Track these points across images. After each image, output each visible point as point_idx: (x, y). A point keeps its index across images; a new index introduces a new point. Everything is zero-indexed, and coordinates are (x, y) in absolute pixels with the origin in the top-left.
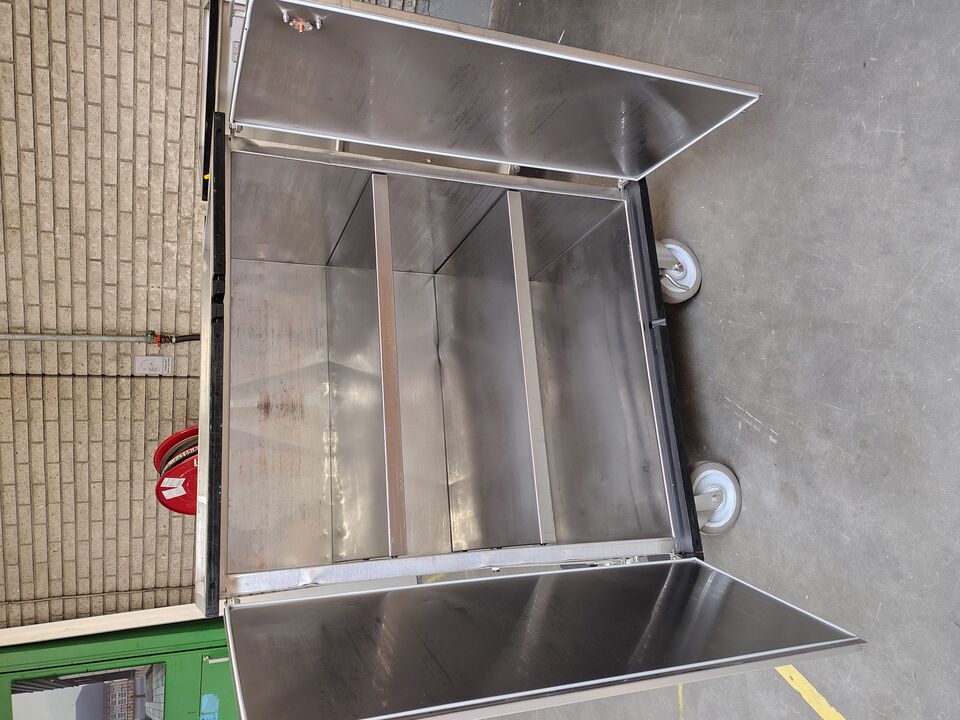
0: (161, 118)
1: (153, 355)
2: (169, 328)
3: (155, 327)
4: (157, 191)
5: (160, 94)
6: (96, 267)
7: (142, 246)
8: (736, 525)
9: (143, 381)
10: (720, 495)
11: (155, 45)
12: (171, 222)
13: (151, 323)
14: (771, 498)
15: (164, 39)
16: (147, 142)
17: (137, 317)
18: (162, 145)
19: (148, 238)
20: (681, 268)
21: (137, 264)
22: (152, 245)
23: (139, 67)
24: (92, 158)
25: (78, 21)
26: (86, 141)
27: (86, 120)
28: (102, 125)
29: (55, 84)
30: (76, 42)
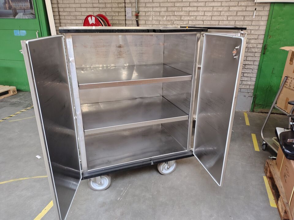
0: (203, 14)
1: (132, 13)
2: (140, 18)
3: (140, 14)
4: (181, 14)
5: (210, 14)
7: (165, 9)
8: (92, 190)
9: (124, 10)
10: (101, 184)
11: (224, 12)
12: (172, 18)
13: (142, 12)
14: (101, 199)
15: (225, 14)
16: (196, 10)
17: (144, 8)
18: (195, 15)
19: (167, 11)
20: (168, 168)
21: (160, 8)
22: (165, 12)
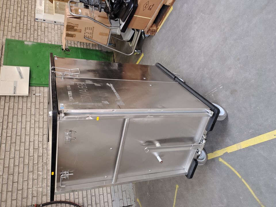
0: (37, 136)
2: (39, 202)
3: (35, 203)
5: (37, 130)
6: (15, 185)
7: (31, 174)
11: (36, 119)
12: (40, 165)
15: (38, 117)
17: (28, 200)
18: (37, 143)
19: (33, 171)
21: (29, 181)
23: (31, 125)
24: (16, 150)
25: (16, 117)
26: (15, 146)
27: (16, 140)
28: (20, 141)
29: (8, 133)
30: (15, 122)
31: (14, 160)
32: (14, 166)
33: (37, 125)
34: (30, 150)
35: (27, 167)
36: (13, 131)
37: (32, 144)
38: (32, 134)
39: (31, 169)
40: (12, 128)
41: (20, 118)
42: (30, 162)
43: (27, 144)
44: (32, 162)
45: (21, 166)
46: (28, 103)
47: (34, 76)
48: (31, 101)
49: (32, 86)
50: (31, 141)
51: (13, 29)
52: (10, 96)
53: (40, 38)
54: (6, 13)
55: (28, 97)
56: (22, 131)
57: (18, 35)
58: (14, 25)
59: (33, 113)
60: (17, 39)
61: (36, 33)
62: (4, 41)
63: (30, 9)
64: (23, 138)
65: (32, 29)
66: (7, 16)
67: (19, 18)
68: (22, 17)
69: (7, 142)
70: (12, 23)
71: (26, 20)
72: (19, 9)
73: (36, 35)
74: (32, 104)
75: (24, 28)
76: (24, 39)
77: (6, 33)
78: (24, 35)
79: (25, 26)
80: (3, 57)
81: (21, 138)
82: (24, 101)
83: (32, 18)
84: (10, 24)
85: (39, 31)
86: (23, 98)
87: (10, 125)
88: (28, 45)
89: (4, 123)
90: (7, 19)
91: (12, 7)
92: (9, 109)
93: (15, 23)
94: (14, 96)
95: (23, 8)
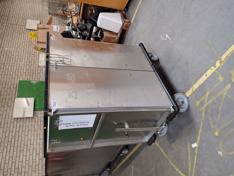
23: (34, 137)
24: (24, 156)
25: (24, 132)
26: (23, 152)
27: (24, 148)
28: (27, 149)
29: (18, 143)
30: (23, 135)
31: (22, 163)
32: (22, 167)
33: (38, 137)
34: (34, 155)
35: (31, 167)
36: (22, 142)
37: (35, 150)
38: (35, 144)
39: (34, 169)
40: (21, 140)
41: (27, 133)
42: (33, 164)
43: (32, 151)
44: (35, 164)
45: (27, 167)
46: (33, 122)
47: (37, 103)
48: (35, 120)
49: (36, 111)
50: (34, 148)
51: (24, 74)
52: (20, 118)
53: (42, 78)
54: (20, 64)
55: (33, 118)
56: (28, 142)
57: (27, 77)
58: (25, 71)
59: (36, 129)
60: (26, 80)
61: (39, 75)
62: (18, 82)
63: (35, 60)
64: (29, 147)
65: (36, 72)
66: (20, 66)
67: (28, 67)
68: (30, 65)
69: (17, 151)
70: (23, 70)
71: (32, 67)
72: (28, 61)
73: (39, 76)
74: (36, 122)
75: (31, 72)
76: (31, 79)
77: (19, 77)
78: (31, 77)
79: (32, 71)
80: (17, 92)
81: (28, 147)
82: (30, 121)
83: (36, 66)
84: (22, 71)
85: (41, 73)
86: (29, 119)
87: (20, 138)
88: (33, 83)
89: (16, 136)
90: (20, 68)
91: (24, 60)
92: (20, 127)
93: (25, 70)
94: (23, 118)
95: (31, 60)
